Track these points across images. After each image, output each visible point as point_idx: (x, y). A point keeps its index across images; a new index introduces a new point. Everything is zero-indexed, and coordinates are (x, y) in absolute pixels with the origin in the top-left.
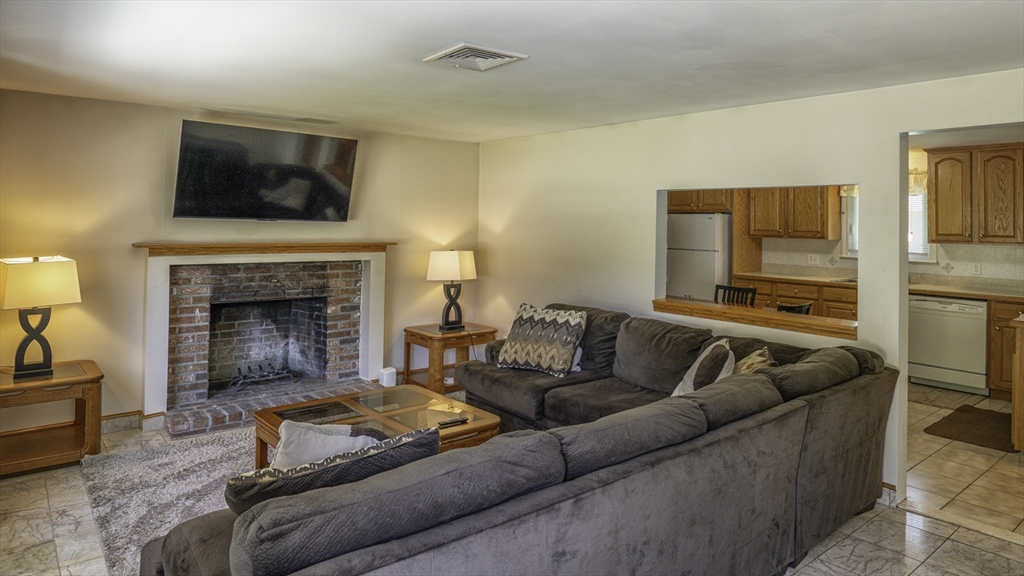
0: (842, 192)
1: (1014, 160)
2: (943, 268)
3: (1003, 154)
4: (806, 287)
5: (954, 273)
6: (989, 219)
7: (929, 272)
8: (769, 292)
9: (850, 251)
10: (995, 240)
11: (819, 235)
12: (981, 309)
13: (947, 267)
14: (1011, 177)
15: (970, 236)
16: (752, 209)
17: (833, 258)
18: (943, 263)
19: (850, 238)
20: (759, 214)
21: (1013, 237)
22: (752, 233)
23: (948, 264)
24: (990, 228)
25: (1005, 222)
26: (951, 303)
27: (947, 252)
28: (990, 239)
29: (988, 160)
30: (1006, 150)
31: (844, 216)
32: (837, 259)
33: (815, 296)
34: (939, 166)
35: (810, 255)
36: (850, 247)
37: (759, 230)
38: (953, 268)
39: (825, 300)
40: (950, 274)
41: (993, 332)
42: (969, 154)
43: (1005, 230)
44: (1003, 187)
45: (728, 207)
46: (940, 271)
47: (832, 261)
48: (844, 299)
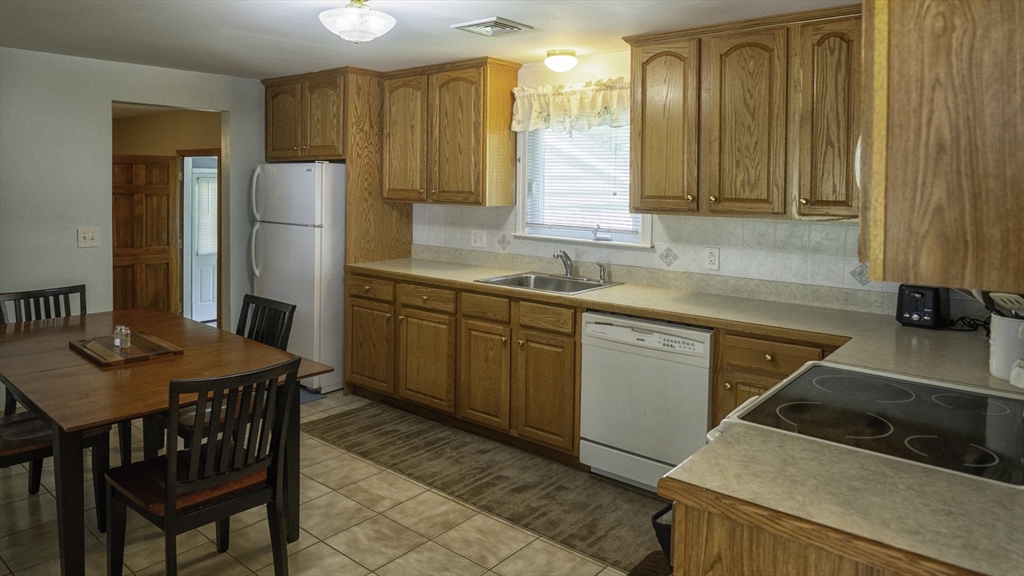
0: (514, 123)
1: (770, 51)
2: (661, 256)
3: (751, 39)
4: (439, 291)
5: (678, 266)
6: (726, 166)
7: (640, 263)
8: (390, 298)
9: (529, 225)
10: (737, 206)
11: (472, 199)
12: (700, 345)
13: (668, 256)
14: (764, 84)
15: (697, 199)
16: (386, 156)
17: (504, 237)
18: (661, 247)
19: (528, 203)
20: (394, 162)
21: (766, 201)
22: (385, 195)
23: (669, 250)
24: (727, 184)
25: (752, 172)
26: (651, 332)
27: (668, 228)
28: (727, 206)
29: (727, 53)
30: (757, 32)
31: (520, 166)
32: (510, 238)
33: (450, 308)
34: (649, 68)
35: (473, 231)
36: (529, 219)
37: (395, 190)
38: (676, 257)
39: (465, 316)
40: (671, 268)
41: (721, 392)
42: (694, 44)
43: (753, 187)
44: (751, 102)
45: (340, 151)
46: (654, 261)
47: (503, 242)
48: (490, 315)
